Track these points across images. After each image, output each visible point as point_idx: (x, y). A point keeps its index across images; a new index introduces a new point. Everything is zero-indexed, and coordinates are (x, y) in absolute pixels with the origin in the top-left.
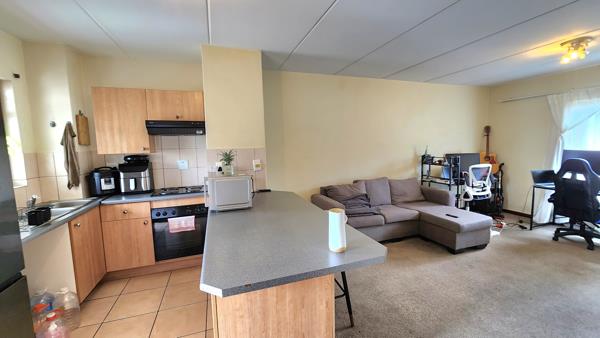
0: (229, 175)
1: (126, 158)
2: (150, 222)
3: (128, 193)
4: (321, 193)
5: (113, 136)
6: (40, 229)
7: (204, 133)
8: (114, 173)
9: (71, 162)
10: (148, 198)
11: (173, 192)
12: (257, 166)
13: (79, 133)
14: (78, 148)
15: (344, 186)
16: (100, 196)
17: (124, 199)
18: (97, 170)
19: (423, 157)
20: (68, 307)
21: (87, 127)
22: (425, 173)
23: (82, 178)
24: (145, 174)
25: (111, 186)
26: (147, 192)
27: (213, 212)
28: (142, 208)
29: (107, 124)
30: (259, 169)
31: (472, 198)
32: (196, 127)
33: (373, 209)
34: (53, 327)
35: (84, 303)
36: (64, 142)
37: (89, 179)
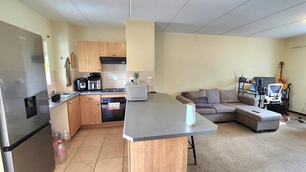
0: (137, 84)
1: (91, 74)
2: (100, 104)
3: (91, 90)
4: (182, 95)
5: (85, 64)
6: (56, 104)
7: (126, 63)
8: (85, 81)
9: (68, 75)
10: (99, 93)
11: (111, 90)
12: (150, 80)
13: (72, 62)
14: (71, 69)
15: (194, 92)
16: (79, 91)
17: (89, 93)
18: (78, 79)
19: (240, 78)
20: (66, 139)
21: (75, 60)
22: (241, 87)
23: (72, 82)
24: (98, 82)
25: (84, 87)
26: (99, 90)
27: (129, 101)
28: (97, 97)
29: (83, 58)
30: (151, 81)
31: (269, 103)
32: (122, 60)
33: (210, 105)
34: (60, 147)
35: (73, 137)
36: (66, 66)
37: (75, 83)
